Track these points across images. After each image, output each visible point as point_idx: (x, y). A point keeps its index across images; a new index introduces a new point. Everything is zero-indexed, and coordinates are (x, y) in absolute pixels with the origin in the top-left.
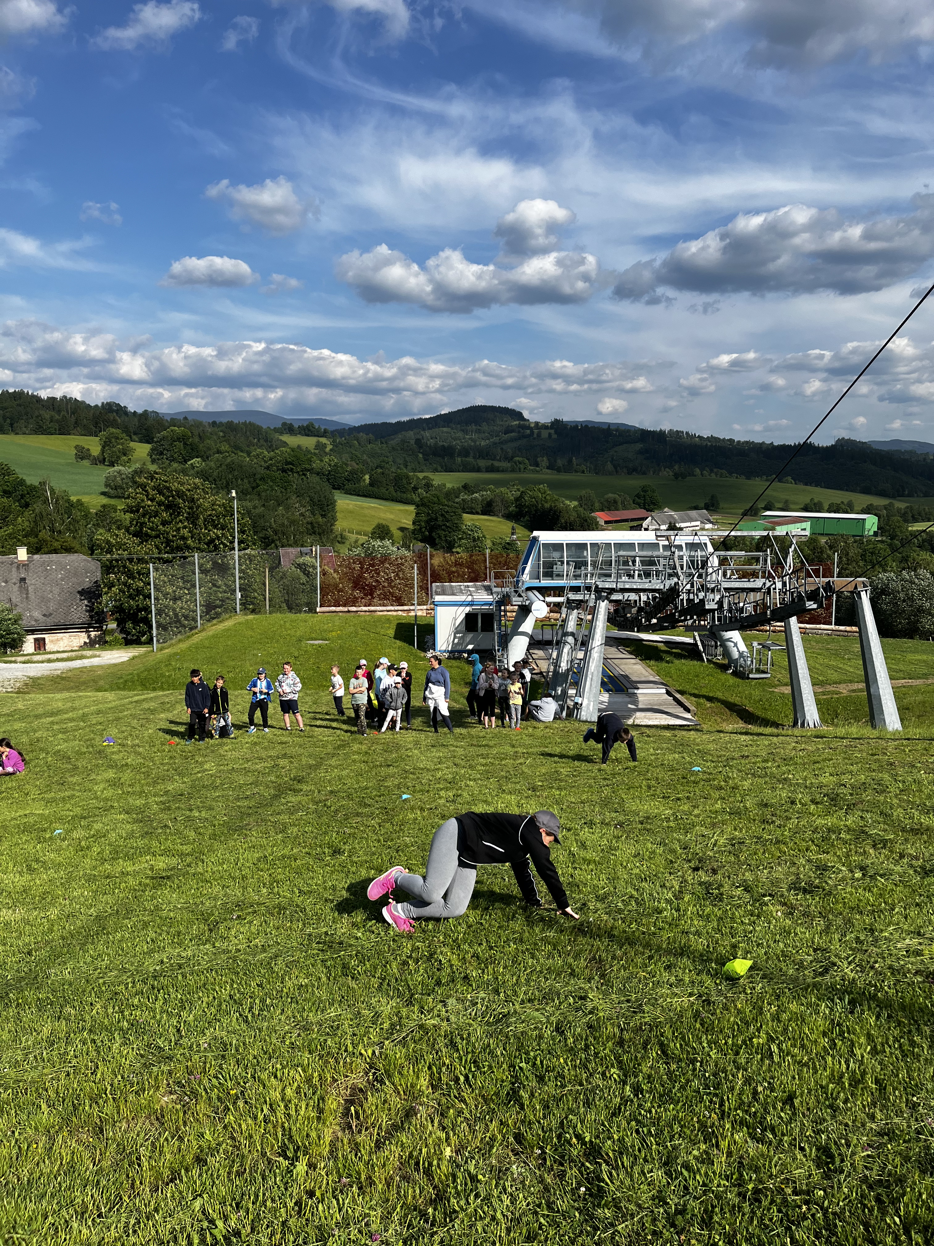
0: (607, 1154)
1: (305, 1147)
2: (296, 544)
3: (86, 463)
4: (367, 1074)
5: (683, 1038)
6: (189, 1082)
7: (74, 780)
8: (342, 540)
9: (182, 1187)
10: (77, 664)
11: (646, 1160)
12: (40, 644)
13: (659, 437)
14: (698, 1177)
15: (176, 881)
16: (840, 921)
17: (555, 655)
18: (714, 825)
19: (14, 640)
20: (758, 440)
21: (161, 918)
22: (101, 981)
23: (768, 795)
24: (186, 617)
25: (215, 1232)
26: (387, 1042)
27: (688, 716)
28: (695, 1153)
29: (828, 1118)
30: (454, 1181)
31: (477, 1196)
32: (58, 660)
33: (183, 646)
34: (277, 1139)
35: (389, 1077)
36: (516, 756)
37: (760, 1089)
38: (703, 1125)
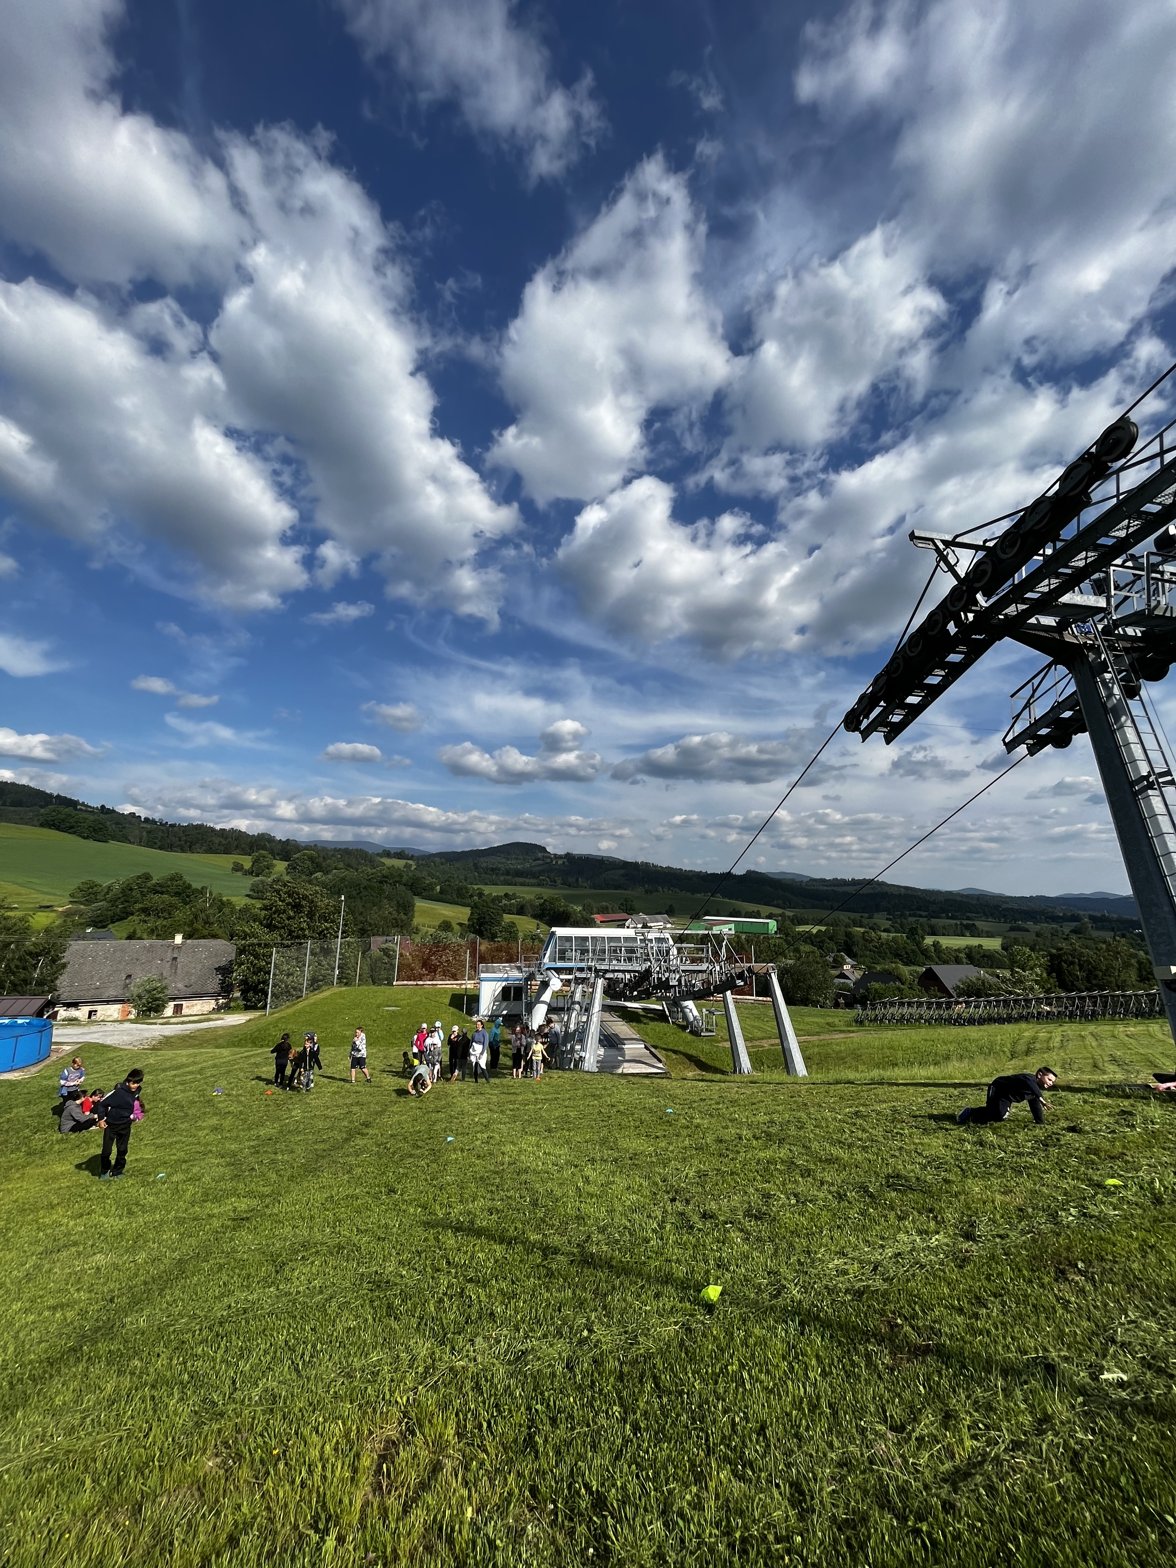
0: (612, 1505)
1: (337, 1516)
2: (383, 934)
3: (239, 874)
4: (400, 1423)
5: (672, 1370)
6: (235, 1442)
7: (183, 1126)
8: (417, 931)
10: (204, 1025)
11: (646, 1510)
12: (178, 1009)
13: (635, 866)
14: (692, 1527)
15: (254, 1222)
16: (785, 1245)
17: (566, 1019)
18: (684, 1159)
19: (158, 1006)
20: (697, 870)
21: (235, 1260)
22: (172, 1329)
23: (722, 1133)
24: (295, 989)
26: (420, 1387)
27: (661, 1066)
28: (688, 1497)
29: (796, 1449)
30: (474, 1549)
32: (190, 1022)
33: (290, 1011)
34: (310, 1508)
35: (421, 1427)
36: (536, 1102)
37: (737, 1419)
38: (693, 1465)
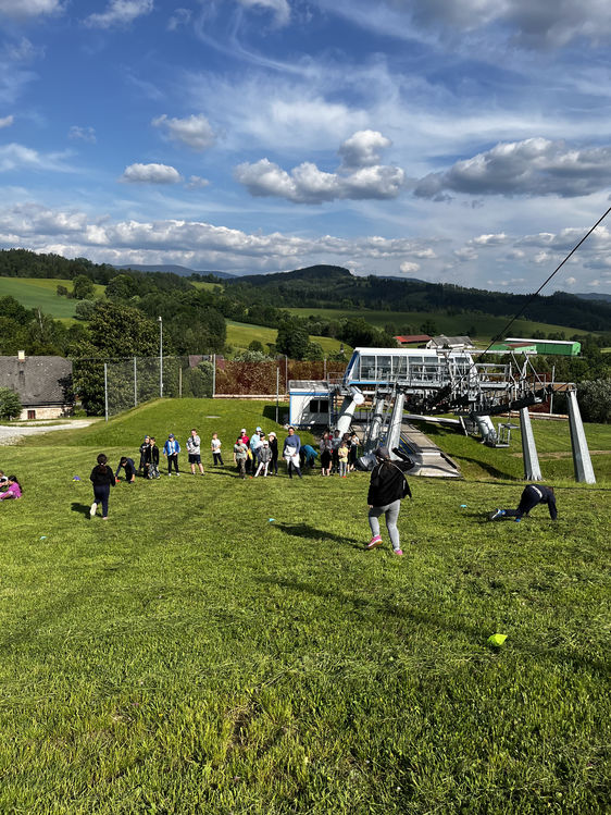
0: (414, 765)
1: (210, 754)
2: (199, 353)
3: (64, 297)
4: (250, 705)
5: (462, 687)
6: (131, 708)
7: (53, 504)
8: (230, 351)
9: (127, 779)
10: (56, 428)
11: (440, 770)
12: (32, 415)
13: (438, 287)
14: (476, 782)
15: (121, 572)
16: (565, 610)
17: (368, 429)
18: (476, 543)
19: (15, 411)
21: (111, 596)
22: (72, 638)
24: (127, 399)
25: (150, 811)
26: (263, 684)
27: (455, 471)
28: (474, 765)
29: (563, 743)
30: (311, 780)
31: (327, 791)
32: (43, 425)
33: (125, 417)
34: (191, 749)
35: (266, 708)
36: (343, 495)
37: (516, 722)
38: (478, 747)
